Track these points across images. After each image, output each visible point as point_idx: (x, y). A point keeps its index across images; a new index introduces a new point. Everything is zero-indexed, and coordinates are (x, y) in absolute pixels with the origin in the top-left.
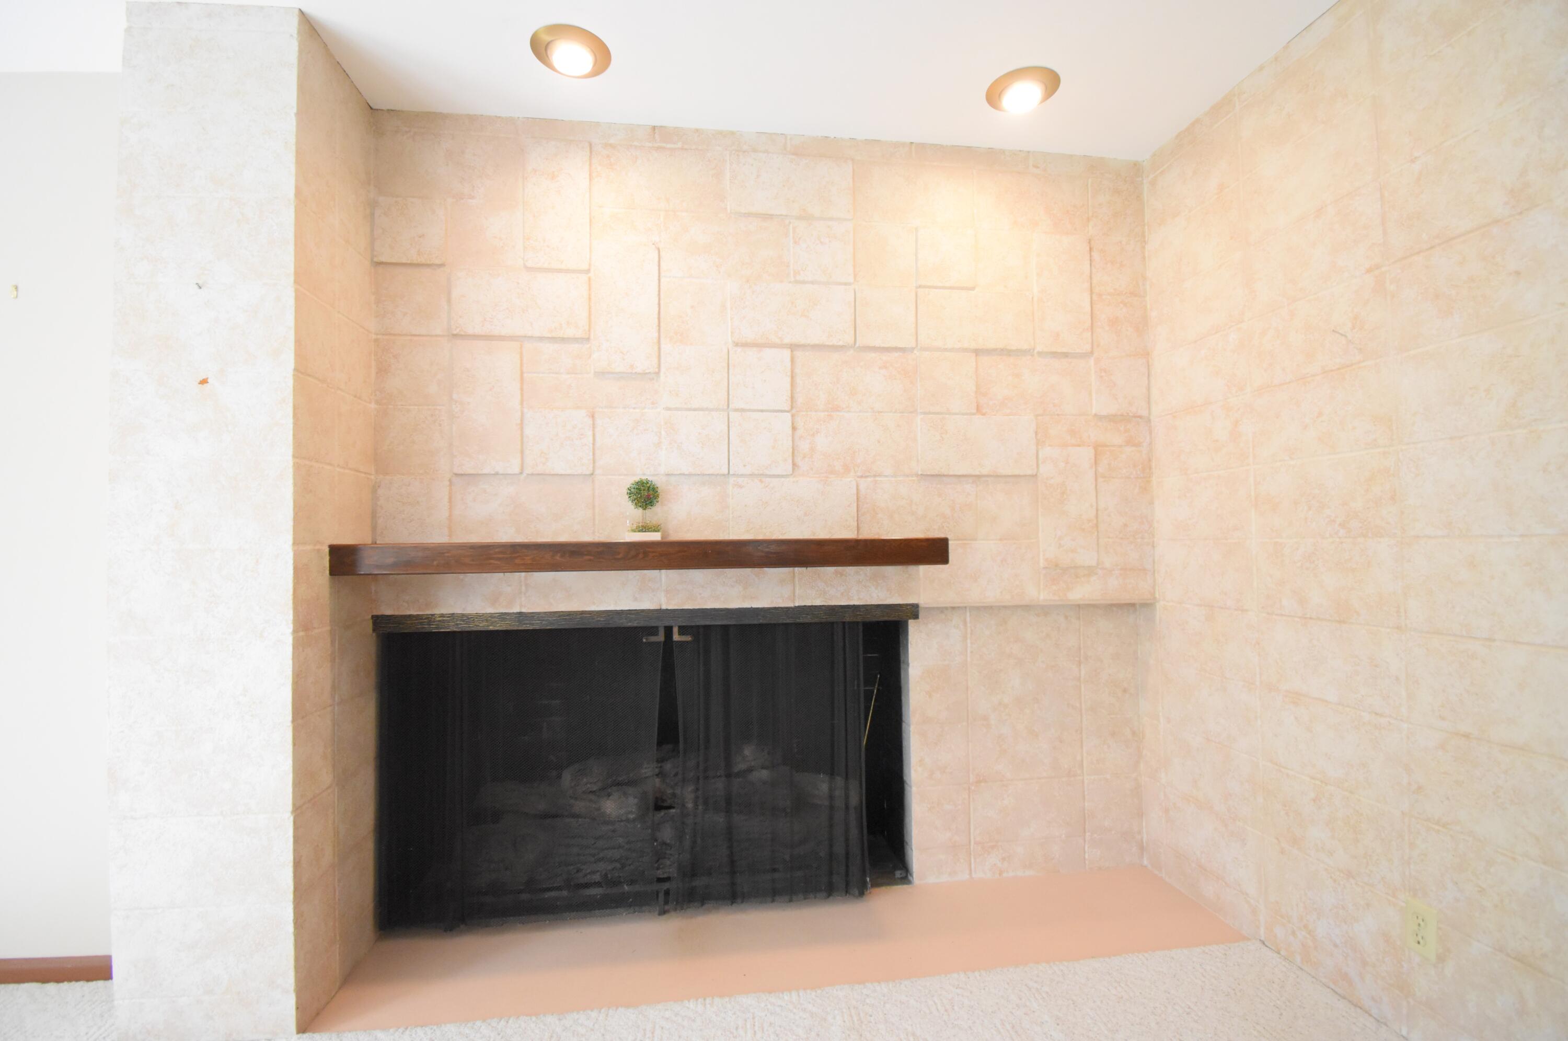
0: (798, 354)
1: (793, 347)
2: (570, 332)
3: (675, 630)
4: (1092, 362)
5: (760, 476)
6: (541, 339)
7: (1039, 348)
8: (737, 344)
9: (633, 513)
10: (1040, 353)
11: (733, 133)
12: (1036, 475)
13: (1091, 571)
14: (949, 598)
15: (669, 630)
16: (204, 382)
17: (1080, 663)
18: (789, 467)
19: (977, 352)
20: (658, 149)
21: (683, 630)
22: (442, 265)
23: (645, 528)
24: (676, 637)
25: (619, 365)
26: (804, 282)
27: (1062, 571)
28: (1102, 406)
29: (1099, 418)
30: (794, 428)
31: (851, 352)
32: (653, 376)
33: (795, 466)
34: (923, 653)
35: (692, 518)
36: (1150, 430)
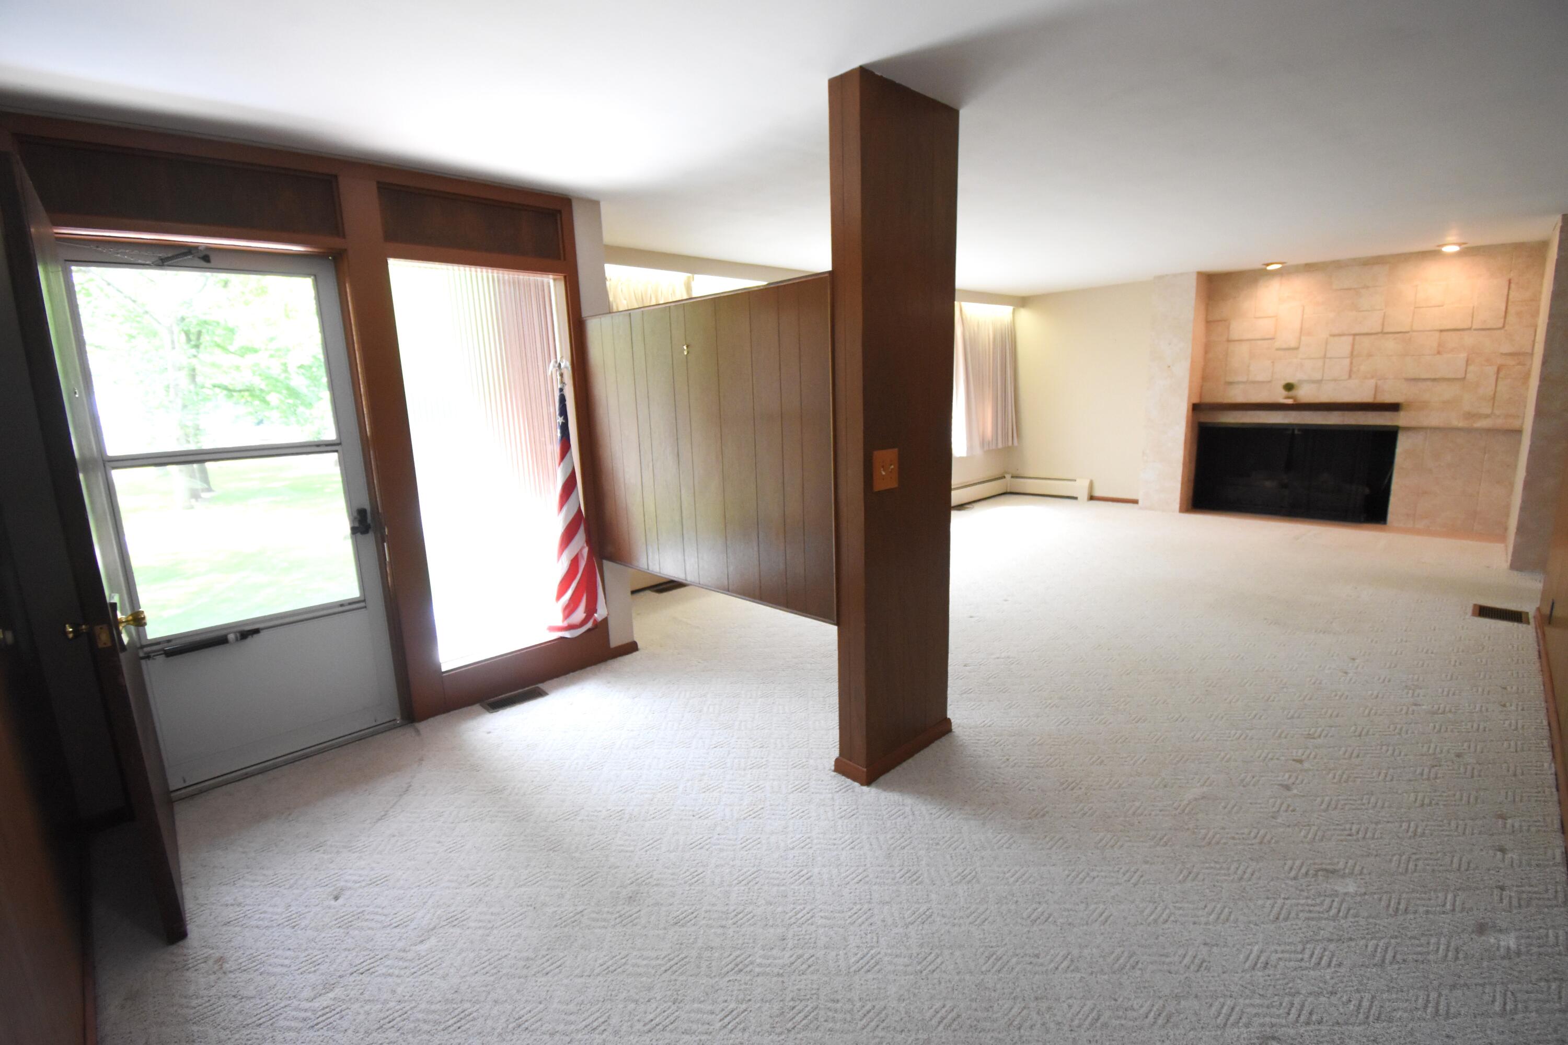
0: (1357, 337)
1: (1355, 335)
2: (1268, 337)
3: (1296, 430)
4: (1503, 331)
5: (1335, 380)
6: (1258, 340)
7: (1474, 327)
8: (1331, 335)
9: (1285, 393)
10: (1476, 330)
11: (1338, 261)
12: (1465, 378)
13: (1487, 416)
14: (1413, 424)
15: (1293, 430)
17: (1485, 453)
18: (1347, 377)
19: (1441, 331)
21: (1299, 430)
23: (1289, 398)
24: (1296, 432)
25: (1285, 346)
26: (1363, 311)
27: (1469, 416)
28: (1506, 348)
29: (1502, 354)
30: (1351, 363)
31: (1380, 335)
32: (1297, 349)
33: (1350, 377)
34: (1403, 445)
35: (1306, 394)
36: (1532, 359)
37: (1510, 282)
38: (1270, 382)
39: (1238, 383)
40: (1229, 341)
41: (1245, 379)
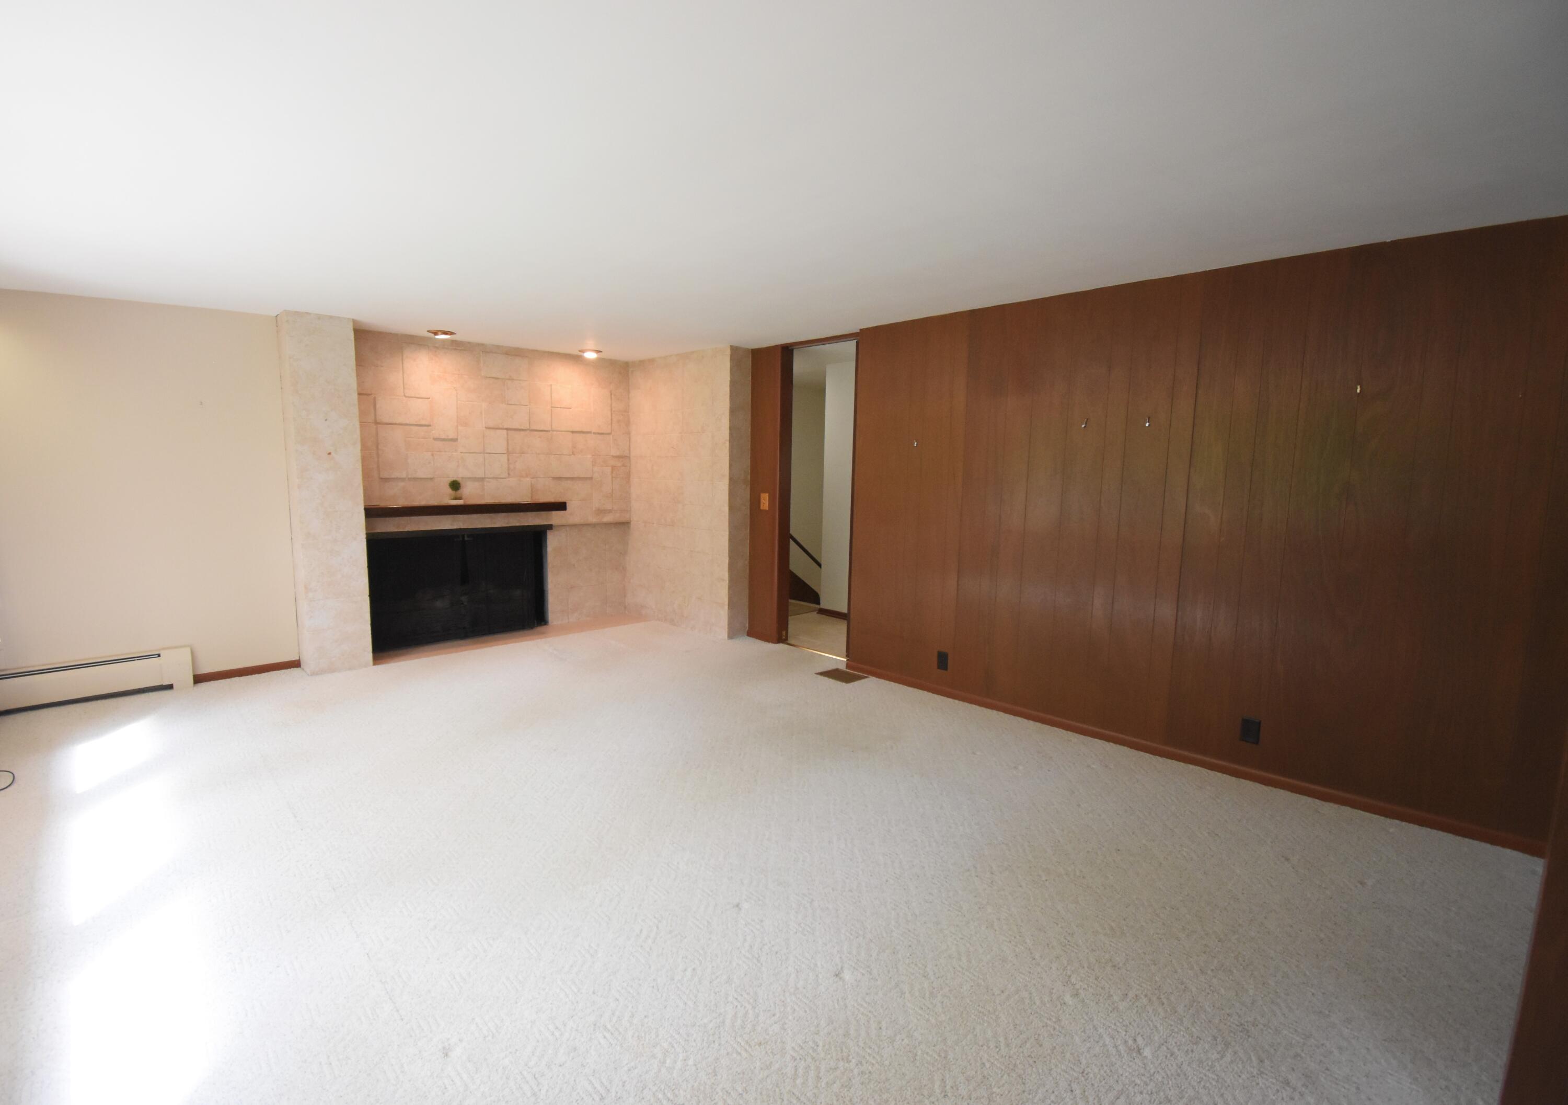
0: (509, 432)
1: (507, 429)
2: (423, 422)
3: (466, 536)
4: (611, 436)
5: (496, 478)
6: (412, 425)
7: (593, 431)
8: (486, 428)
9: (449, 491)
10: (594, 433)
11: (483, 345)
12: (592, 477)
13: (610, 511)
14: (563, 522)
15: (463, 536)
16: (330, 454)
17: (606, 544)
18: (507, 475)
19: (573, 432)
20: (455, 349)
21: (469, 536)
22: (371, 394)
23: (456, 499)
24: (466, 538)
25: (443, 436)
26: (511, 405)
27: (600, 512)
28: (614, 452)
29: (613, 457)
30: (508, 460)
31: (528, 431)
32: (455, 440)
33: (509, 474)
34: (553, 542)
35: (471, 494)
36: (630, 461)
37: (611, 391)
38: (431, 479)
39: (398, 479)
40: (376, 423)
41: (404, 475)
